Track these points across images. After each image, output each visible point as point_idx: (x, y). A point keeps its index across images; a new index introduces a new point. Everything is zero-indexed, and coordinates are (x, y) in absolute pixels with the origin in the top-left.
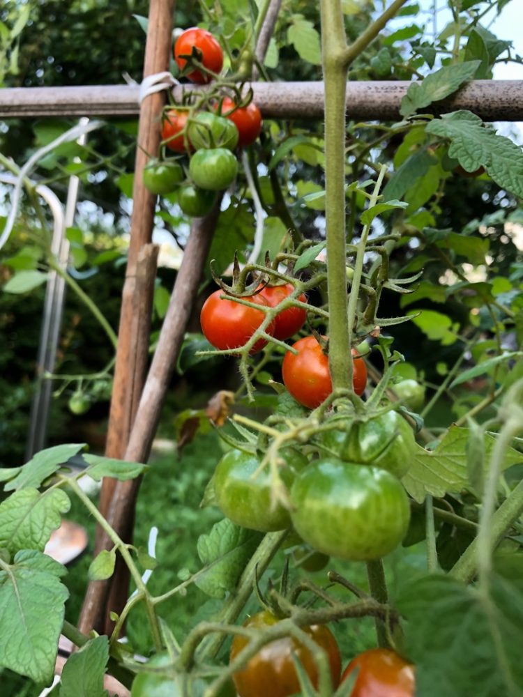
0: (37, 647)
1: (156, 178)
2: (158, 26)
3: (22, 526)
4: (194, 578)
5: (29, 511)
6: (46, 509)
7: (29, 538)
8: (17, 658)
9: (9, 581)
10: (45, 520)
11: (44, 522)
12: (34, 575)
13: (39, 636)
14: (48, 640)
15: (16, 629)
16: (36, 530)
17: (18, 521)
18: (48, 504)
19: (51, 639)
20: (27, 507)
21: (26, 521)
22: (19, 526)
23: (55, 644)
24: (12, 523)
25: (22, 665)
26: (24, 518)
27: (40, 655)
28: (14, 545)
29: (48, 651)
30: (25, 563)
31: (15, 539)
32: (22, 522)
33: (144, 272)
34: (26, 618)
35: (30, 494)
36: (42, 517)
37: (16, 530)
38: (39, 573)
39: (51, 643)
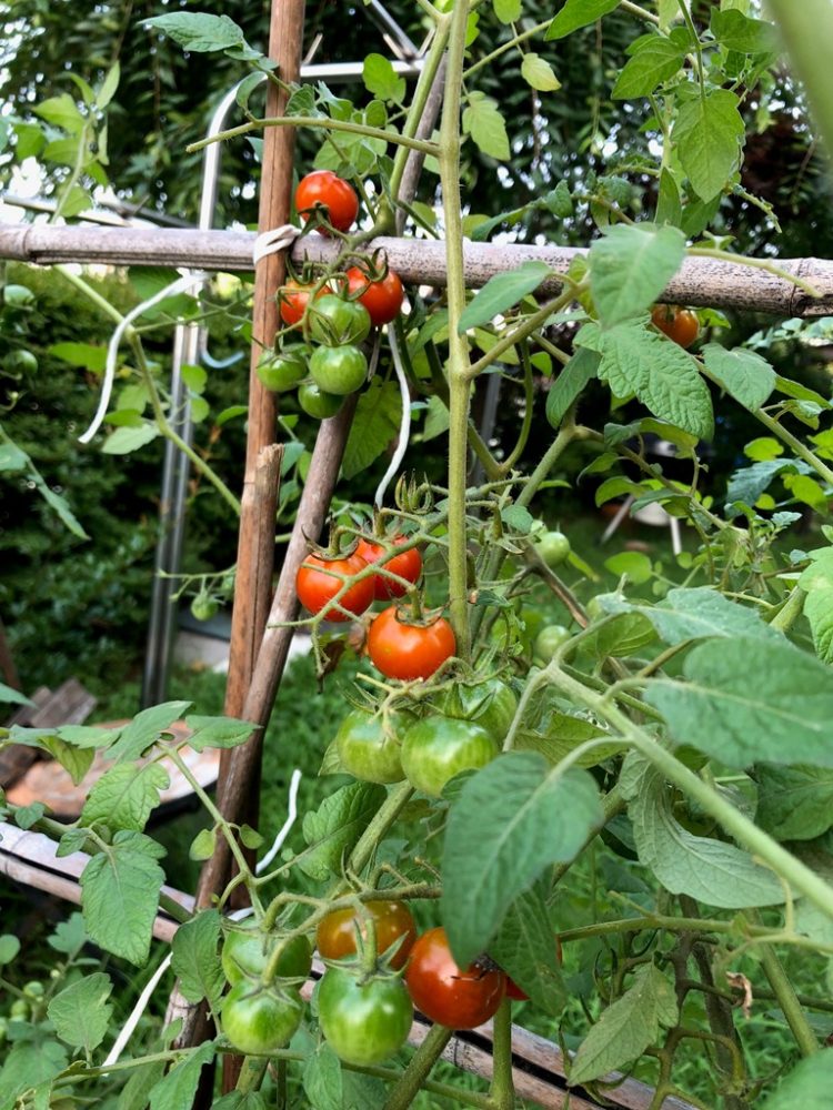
0: (132, 931)
1: (272, 373)
2: (274, 169)
3: (120, 803)
4: (298, 859)
5: (128, 787)
6: (145, 785)
7: (129, 816)
8: (116, 942)
9: (108, 863)
10: (144, 796)
11: (143, 800)
12: (133, 857)
13: (136, 921)
14: (143, 925)
15: (115, 912)
16: (136, 808)
17: (117, 798)
18: (147, 781)
19: (146, 924)
20: (126, 783)
21: (125, 798)
22: (117, 803)
23: (150, 930)
24: (111, 800)
25: (119, 948)
26: (122, 795)
27: (136, 939)
28: (115, 822)
29: (143, 936)
30: (124, 844)
31: (115, 816)
32: (120, 799)
33: (264, 482)
34: (125, 902)
35: (127, 769)
36: (141, 794)
37: (115, 808)
38: (138, 855)
39: (146, 928)
